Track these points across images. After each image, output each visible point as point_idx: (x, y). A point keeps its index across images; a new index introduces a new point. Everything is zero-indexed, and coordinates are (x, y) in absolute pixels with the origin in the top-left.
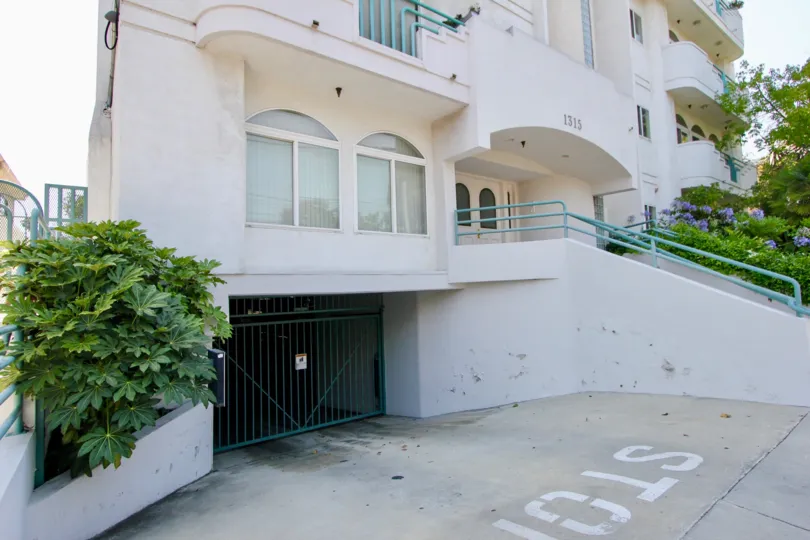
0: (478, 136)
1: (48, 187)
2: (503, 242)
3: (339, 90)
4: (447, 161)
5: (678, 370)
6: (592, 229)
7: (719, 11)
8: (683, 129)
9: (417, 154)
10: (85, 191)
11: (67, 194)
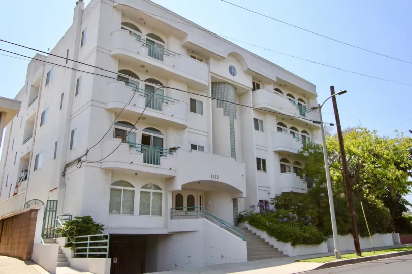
1: (48, 201)
3: (136, 174)
4: (170, 192)
5: (224, 257)
7: (302, 114)
9: (160, 189)
10: (57, 201)
11: (52, 202)
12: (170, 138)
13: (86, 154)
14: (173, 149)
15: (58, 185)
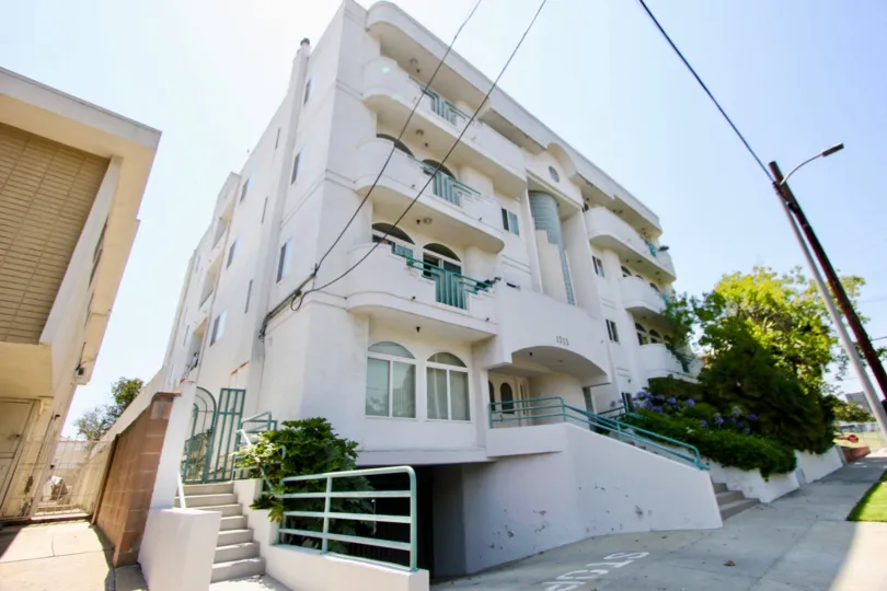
0: (503, 355)
1: (223, 390)
2: (520, 425)
3: (418, 329)
4: (484, 369)
5: (645, 513)
6: (586, 418)
7: (653, 254)
8: (643, 334)
9: (462, 365)
10: (244, 391)
11: (233, 394)
12: (475, 266)
13: (314, 275)
14: (483, 285)
15: (248, 356)
